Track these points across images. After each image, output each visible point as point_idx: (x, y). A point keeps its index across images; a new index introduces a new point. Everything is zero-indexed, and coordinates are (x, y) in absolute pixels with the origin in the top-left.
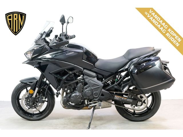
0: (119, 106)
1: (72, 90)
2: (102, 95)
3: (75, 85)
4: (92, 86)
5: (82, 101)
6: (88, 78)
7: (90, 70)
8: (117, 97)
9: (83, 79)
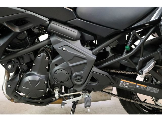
0: (127, 100)
1: (25, 66)
2: (93, 80)
3: (32, 56)
4: (69, 61)
5: (48, 90)
6: (61, 42)
7: (65, 23)
8: (126, 83)
9: (50, 44)
